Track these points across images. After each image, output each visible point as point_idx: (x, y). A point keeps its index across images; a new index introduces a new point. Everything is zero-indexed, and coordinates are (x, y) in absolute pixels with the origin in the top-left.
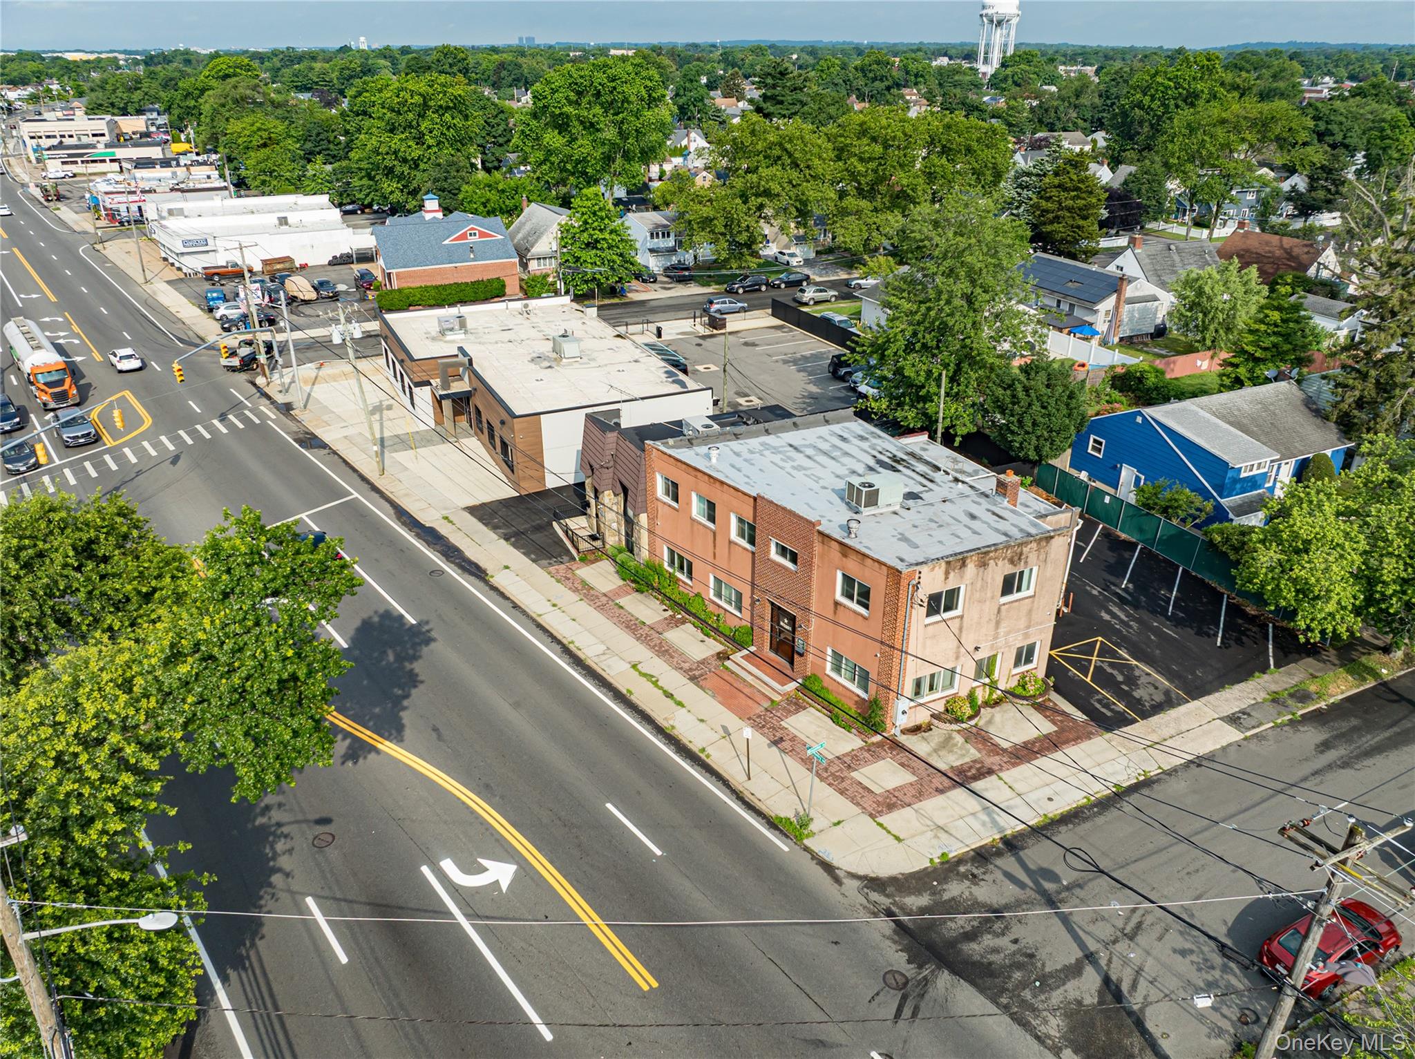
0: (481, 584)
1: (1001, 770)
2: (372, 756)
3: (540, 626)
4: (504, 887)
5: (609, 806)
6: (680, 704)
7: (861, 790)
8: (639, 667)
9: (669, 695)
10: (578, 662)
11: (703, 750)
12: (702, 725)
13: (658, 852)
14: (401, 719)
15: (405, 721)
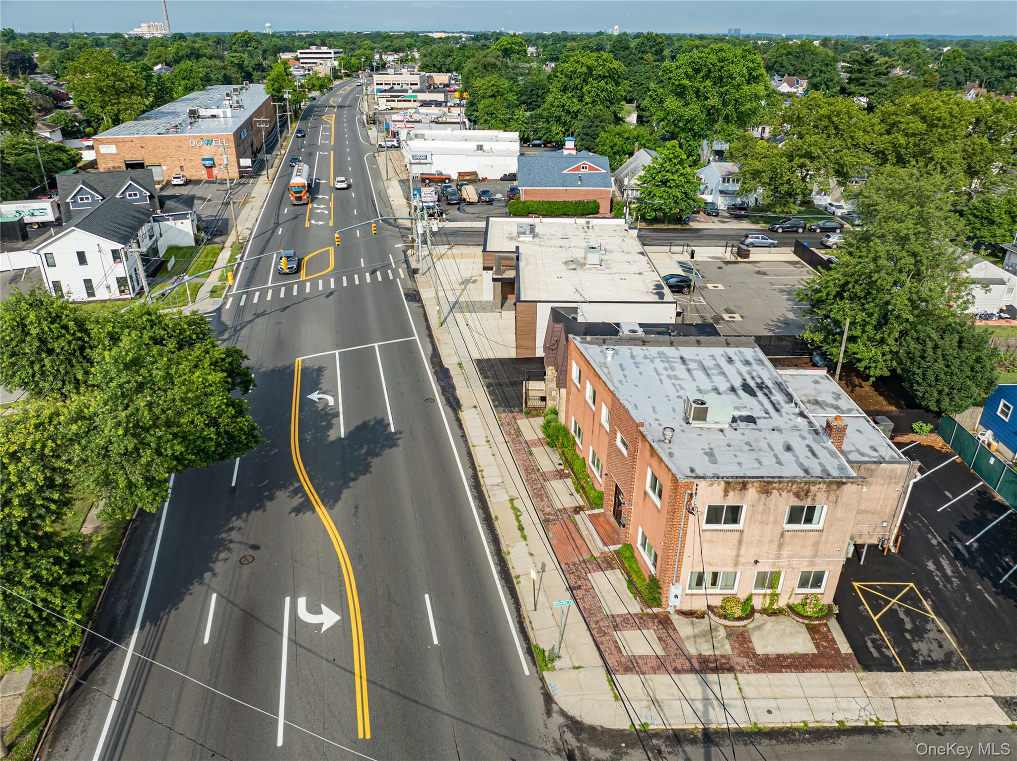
0: (452, 415)
1: (741, 671)
2: (309, 514)
3: (470, 454)
4: (324, 629)
5: (427, 597)
6: (524, 537)
7: (613, 648)
8: (515, 502)
9: (521, 528)
10: (477, 486)
11: (518, 577)
12: (530, 558)
13: (436, 642)
14: (341, 493)
15: (343, 496)
